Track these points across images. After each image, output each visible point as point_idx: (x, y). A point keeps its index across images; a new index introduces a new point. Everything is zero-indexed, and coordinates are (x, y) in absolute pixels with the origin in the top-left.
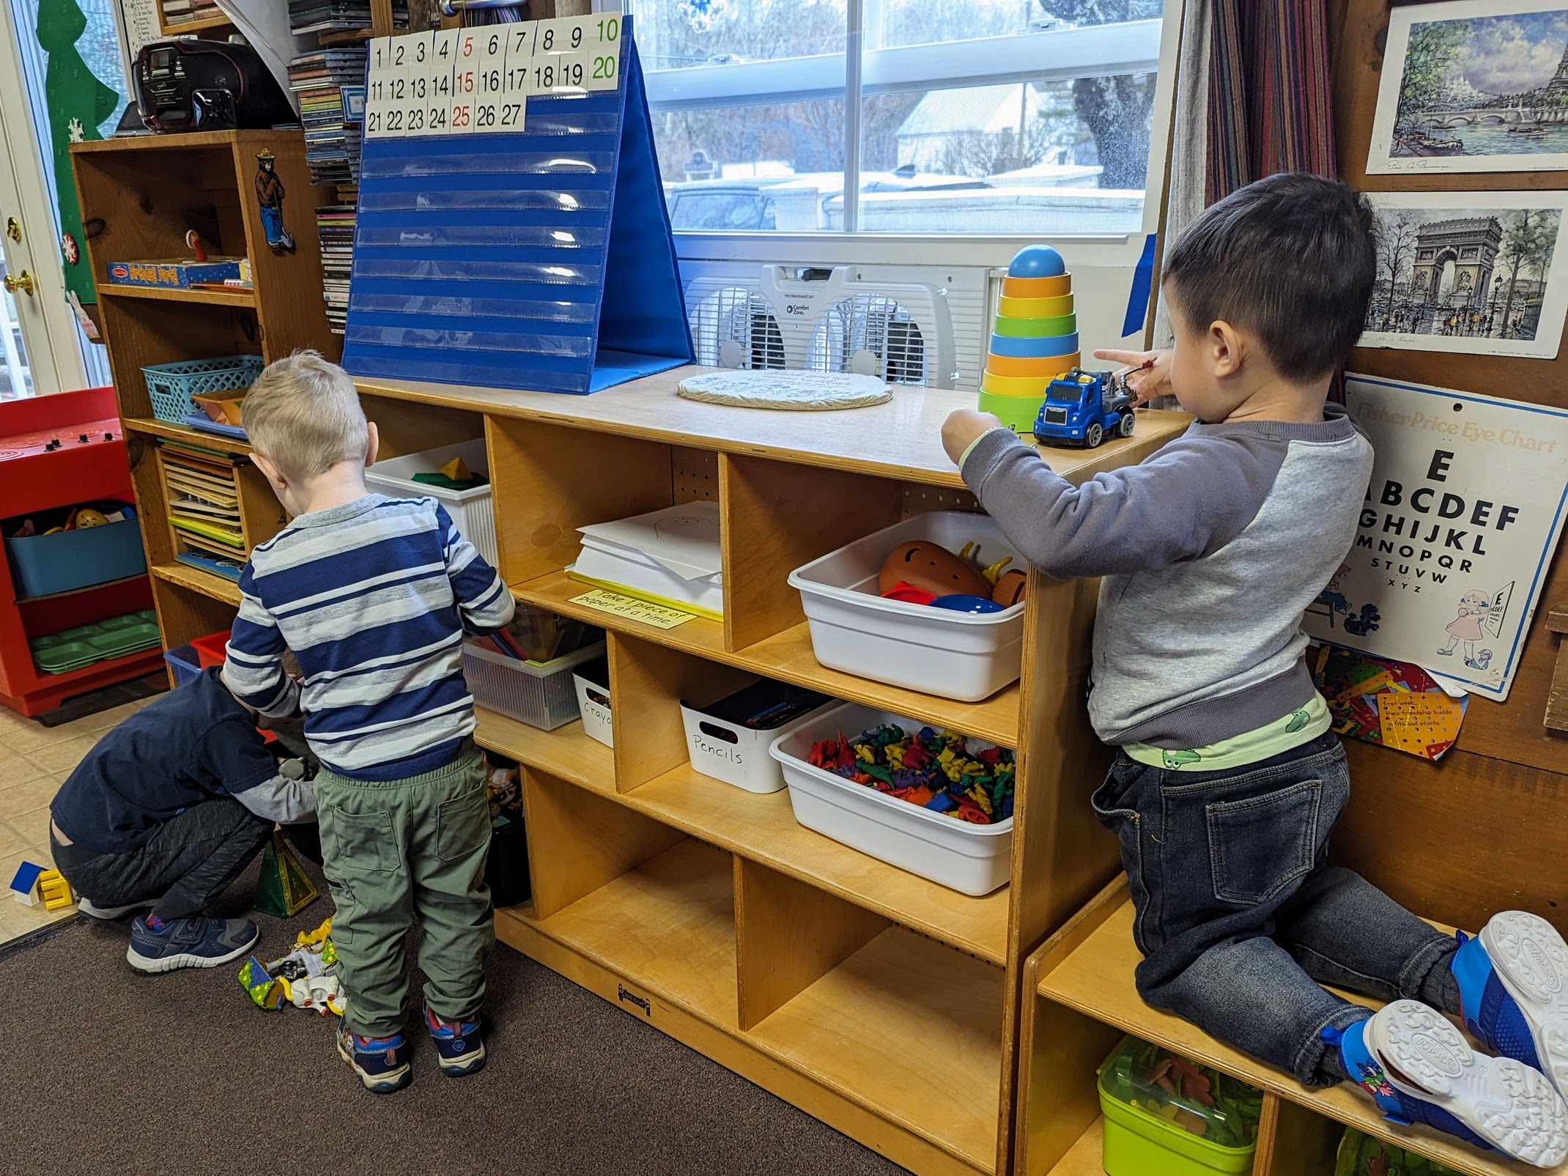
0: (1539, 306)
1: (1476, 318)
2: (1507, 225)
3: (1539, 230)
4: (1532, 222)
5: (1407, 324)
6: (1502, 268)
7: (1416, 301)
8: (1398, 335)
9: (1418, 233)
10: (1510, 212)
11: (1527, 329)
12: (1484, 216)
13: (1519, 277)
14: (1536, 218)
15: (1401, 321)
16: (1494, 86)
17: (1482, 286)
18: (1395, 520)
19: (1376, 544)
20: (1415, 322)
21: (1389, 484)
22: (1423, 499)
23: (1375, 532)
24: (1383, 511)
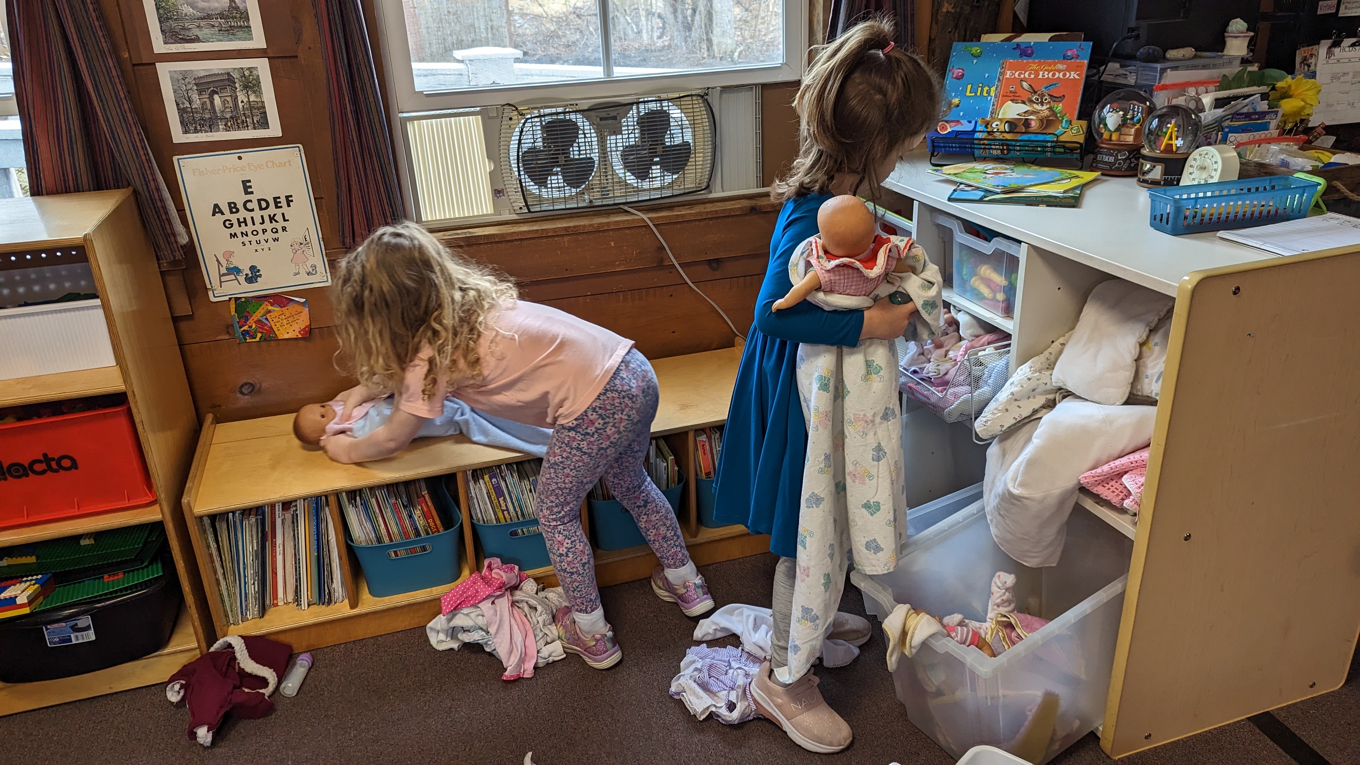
0: (265, 113)
1: (239, 121)
2: (236, 75)
3: (251, 77)
4: (247, 73)
5: (206, 128)
6: (241, 96)
7: (207, 116)
8: (204, 134)
9: (194, 82)
10: (235, 69)
11: (264, 123)
12: (223, 72)
13: (251, 100)
14: (248, 71)
15: (203, 127)
16: (203, 9)
17: (236, 105)
18: (242, 220)
19: (239, 235)
20: (210, 126)
21: (229, 204)
22: (249, 206)
23: (236, 229)
24: (234, 218)
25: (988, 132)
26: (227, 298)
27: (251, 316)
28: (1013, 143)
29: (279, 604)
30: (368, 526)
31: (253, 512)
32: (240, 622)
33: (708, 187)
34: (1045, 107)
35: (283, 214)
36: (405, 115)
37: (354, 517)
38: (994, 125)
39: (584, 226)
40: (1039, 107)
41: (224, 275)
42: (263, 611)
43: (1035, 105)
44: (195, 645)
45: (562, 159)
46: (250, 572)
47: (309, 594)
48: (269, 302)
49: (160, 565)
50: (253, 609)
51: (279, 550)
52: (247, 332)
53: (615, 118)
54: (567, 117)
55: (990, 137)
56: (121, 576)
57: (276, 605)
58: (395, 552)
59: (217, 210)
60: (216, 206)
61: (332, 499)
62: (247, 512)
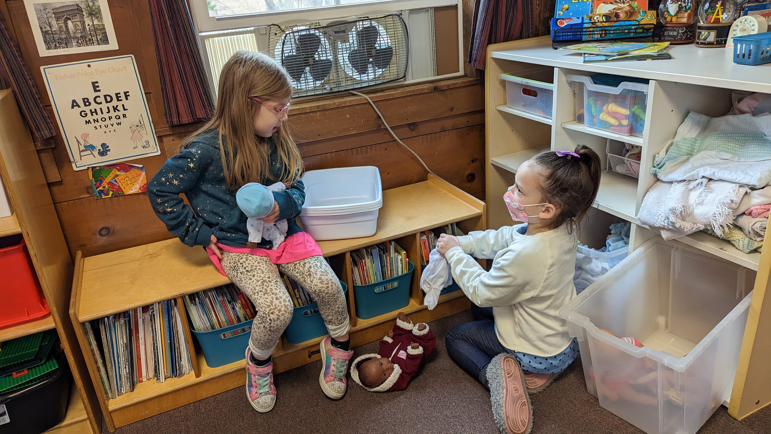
0: (106, 33)
1: (87, 39)
2: (83, 6)
3: (94, 7)
5: (63, 45)
6: (88, 21)
7: (63, 36)
8: (62, 50)
9: (52, 11)
10: (82, 1)
11: (105, 40)
12: (74, 4)
13: (95, 23)
14: (91, 3)
15: (61, 44)
17: (84, 28)
18: (93, 111)
19: (92, 121)
20: (66, 44)
21: (84, 99)
22: (98, 100)
23: (89, 117)
24: (87, 109)
25: (592, 23)
26: (86, 168)
27: (104, 180)
28: (609, 28)
29: (143, 380)
30: (205, 318)
31: (122, 316)
32: (117, 396)
33: (404, 76)
34: (626, 5)
35: (123, 105)
36: (203, 34)
37: (195, 313)
38: (595, 18)
39: (330, 105)
40: (622, 5)
41: (83, 151)
42: (133, 386)
43: (619, 4)
44: (86, 416)
45: (311, 61)
46: (122, 359)
47: (165, 370)
48: (117, 169)
49: (55, 361)
50: (126, 385)
51: (141, 341)
52: (101, 192)
53: (344, 31)
54: (311, 32)
55: (594, 26)
56: (26, 372)
57: (142, 381)
58: (224, 335)
59: (75, 104)
60: (74, 101)
61: (179, 301)
62: (118, 316)
